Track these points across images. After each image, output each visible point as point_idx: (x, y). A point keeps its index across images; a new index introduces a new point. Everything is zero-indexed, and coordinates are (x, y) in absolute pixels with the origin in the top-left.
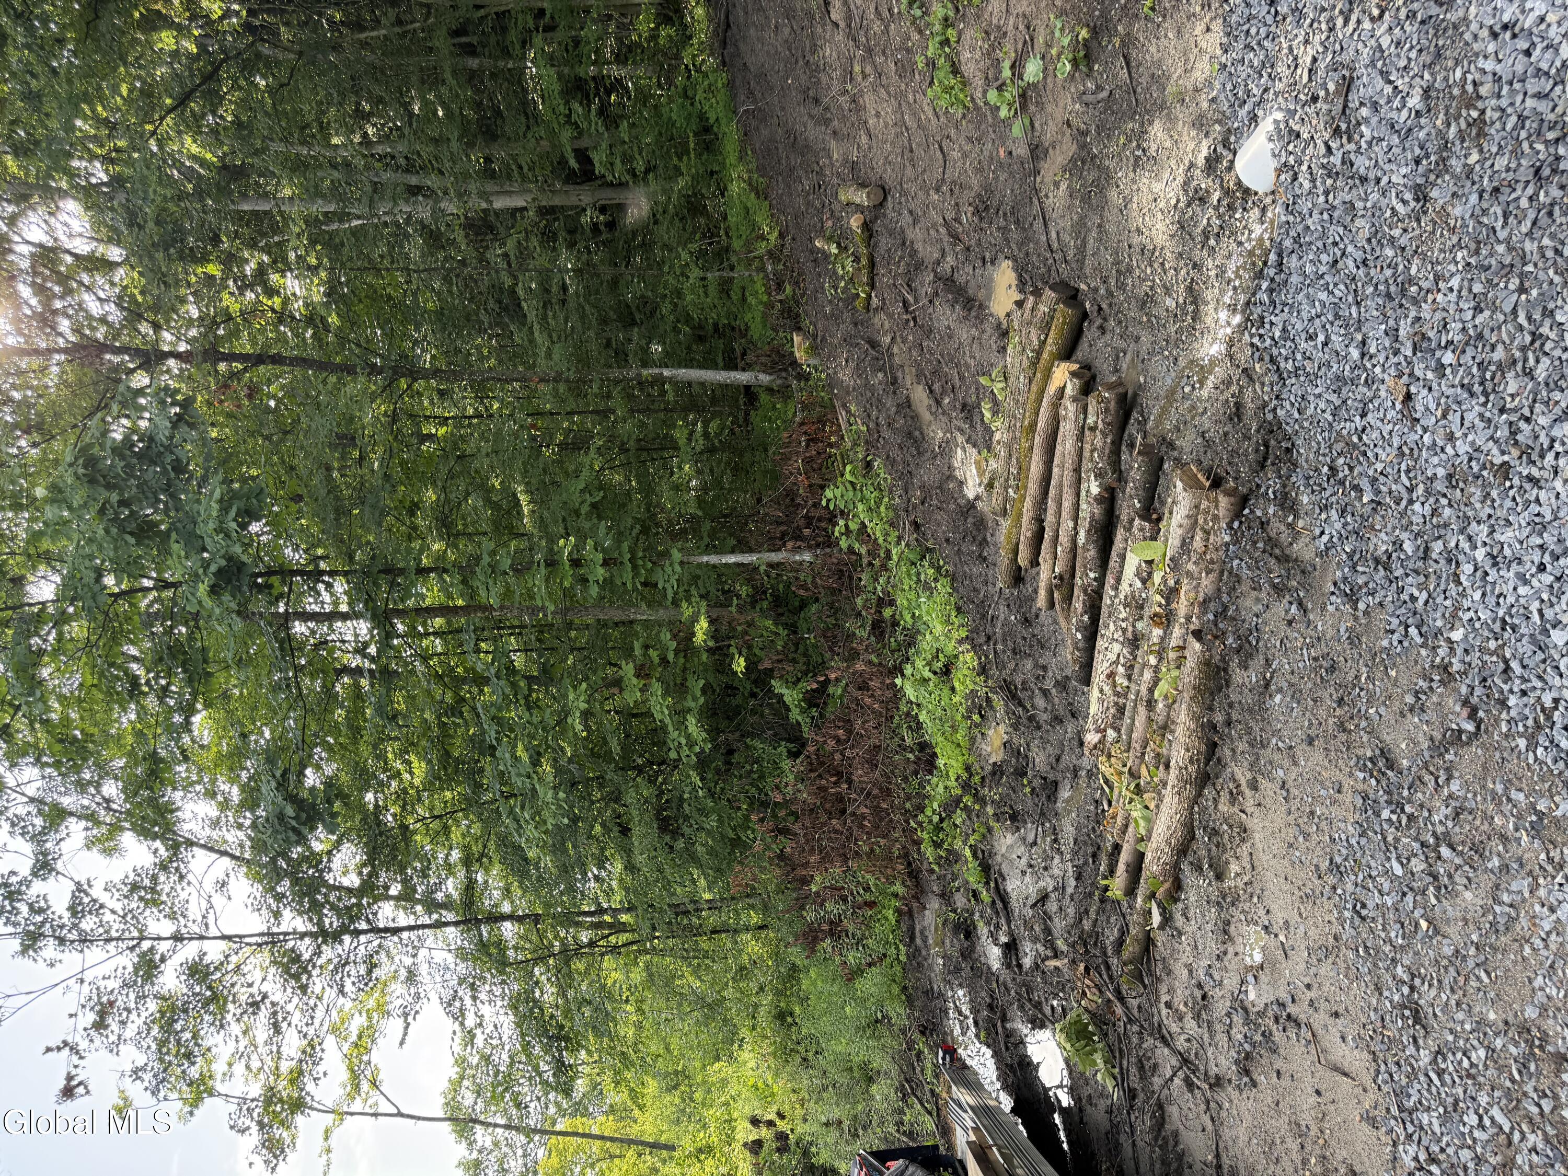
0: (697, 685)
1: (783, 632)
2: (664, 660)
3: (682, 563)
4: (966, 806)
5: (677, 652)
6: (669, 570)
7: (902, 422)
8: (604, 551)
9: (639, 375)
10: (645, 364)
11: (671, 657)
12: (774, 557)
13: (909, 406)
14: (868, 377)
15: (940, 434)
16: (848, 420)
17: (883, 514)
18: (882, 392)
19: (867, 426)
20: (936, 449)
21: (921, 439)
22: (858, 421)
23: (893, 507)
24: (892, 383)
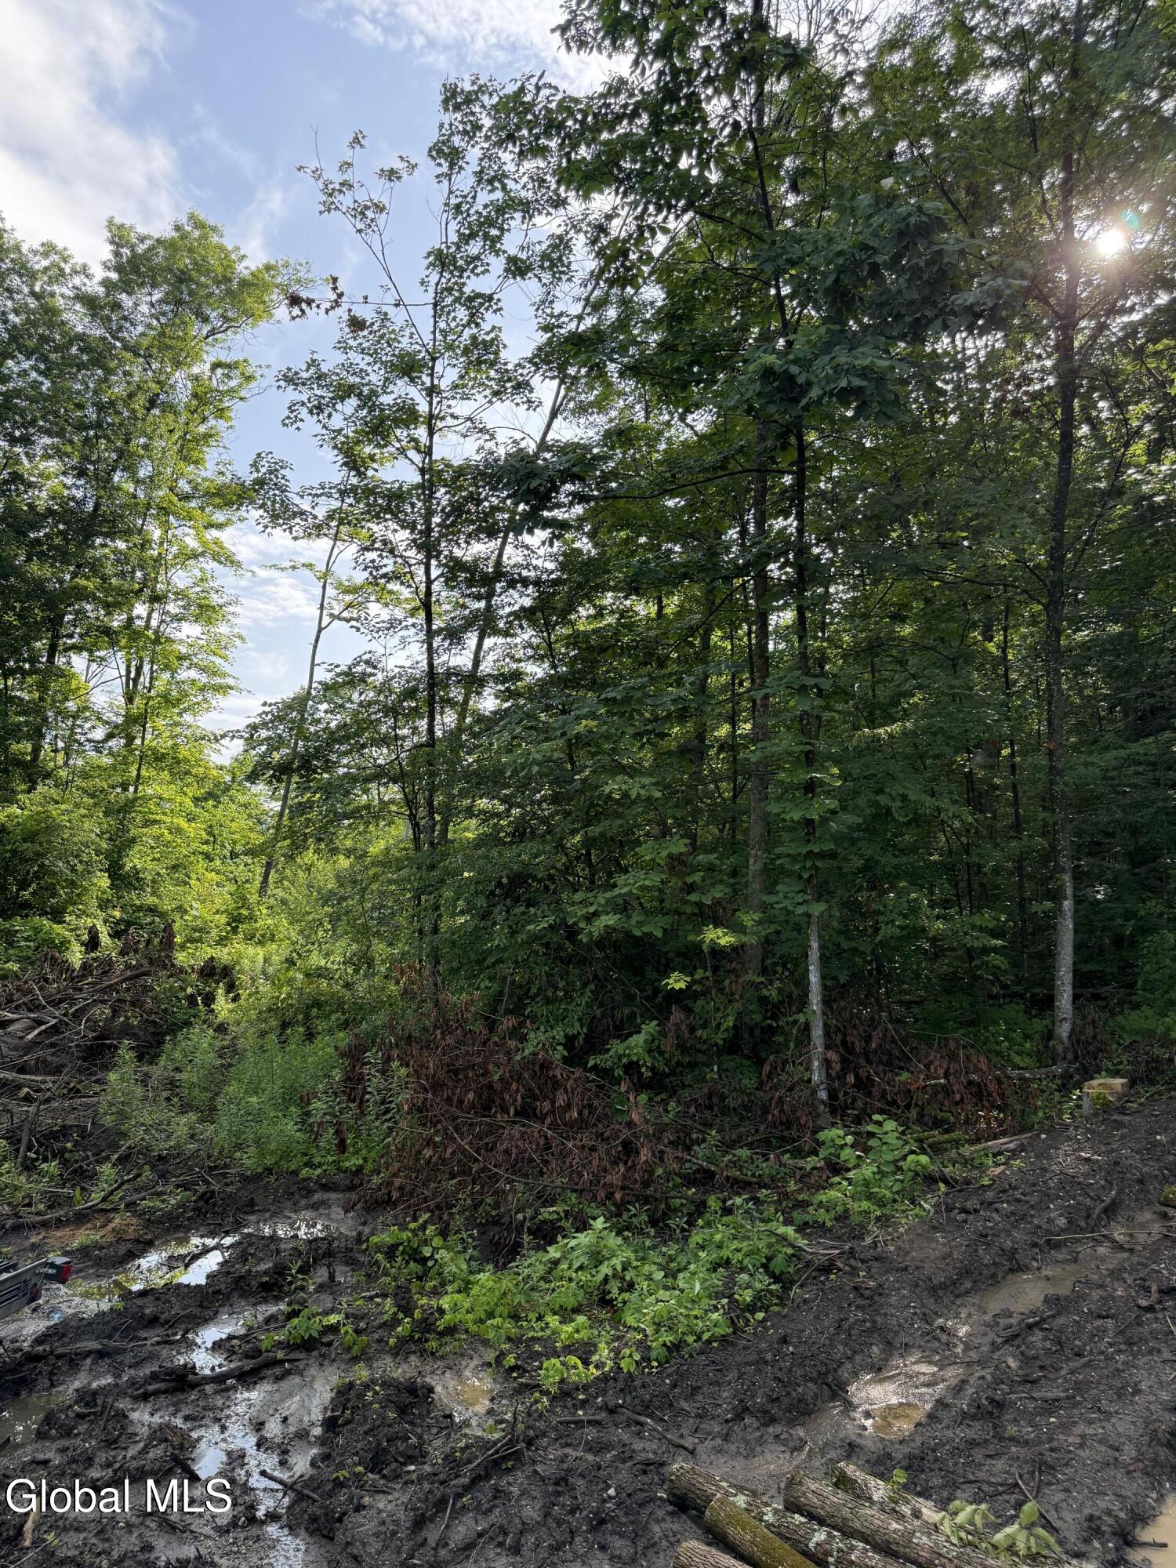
0: (655, 929)
1: (719, 1038)
2: (691, 888)
3: (808, 915)
4: (399, 1322)
5: (699, 904)
6: (800, 898)
7: (987, 1259)
8: (824, 820)
9: (1063, 870)
10: (1078, 876)
11: (694, 897)
12: (817, 1033)
13: (1011, 1270)
14: (1061, 1198)
15: (963, 1331)
16: (1000, 1153)
17: (856, 1205)
18: (1036, 1221)
19: (989, 1186)
20: (940, 1321)
21: (957, 1292)
22: (999, 1170)
23: (861, 1226)
24: (1048, 1242)
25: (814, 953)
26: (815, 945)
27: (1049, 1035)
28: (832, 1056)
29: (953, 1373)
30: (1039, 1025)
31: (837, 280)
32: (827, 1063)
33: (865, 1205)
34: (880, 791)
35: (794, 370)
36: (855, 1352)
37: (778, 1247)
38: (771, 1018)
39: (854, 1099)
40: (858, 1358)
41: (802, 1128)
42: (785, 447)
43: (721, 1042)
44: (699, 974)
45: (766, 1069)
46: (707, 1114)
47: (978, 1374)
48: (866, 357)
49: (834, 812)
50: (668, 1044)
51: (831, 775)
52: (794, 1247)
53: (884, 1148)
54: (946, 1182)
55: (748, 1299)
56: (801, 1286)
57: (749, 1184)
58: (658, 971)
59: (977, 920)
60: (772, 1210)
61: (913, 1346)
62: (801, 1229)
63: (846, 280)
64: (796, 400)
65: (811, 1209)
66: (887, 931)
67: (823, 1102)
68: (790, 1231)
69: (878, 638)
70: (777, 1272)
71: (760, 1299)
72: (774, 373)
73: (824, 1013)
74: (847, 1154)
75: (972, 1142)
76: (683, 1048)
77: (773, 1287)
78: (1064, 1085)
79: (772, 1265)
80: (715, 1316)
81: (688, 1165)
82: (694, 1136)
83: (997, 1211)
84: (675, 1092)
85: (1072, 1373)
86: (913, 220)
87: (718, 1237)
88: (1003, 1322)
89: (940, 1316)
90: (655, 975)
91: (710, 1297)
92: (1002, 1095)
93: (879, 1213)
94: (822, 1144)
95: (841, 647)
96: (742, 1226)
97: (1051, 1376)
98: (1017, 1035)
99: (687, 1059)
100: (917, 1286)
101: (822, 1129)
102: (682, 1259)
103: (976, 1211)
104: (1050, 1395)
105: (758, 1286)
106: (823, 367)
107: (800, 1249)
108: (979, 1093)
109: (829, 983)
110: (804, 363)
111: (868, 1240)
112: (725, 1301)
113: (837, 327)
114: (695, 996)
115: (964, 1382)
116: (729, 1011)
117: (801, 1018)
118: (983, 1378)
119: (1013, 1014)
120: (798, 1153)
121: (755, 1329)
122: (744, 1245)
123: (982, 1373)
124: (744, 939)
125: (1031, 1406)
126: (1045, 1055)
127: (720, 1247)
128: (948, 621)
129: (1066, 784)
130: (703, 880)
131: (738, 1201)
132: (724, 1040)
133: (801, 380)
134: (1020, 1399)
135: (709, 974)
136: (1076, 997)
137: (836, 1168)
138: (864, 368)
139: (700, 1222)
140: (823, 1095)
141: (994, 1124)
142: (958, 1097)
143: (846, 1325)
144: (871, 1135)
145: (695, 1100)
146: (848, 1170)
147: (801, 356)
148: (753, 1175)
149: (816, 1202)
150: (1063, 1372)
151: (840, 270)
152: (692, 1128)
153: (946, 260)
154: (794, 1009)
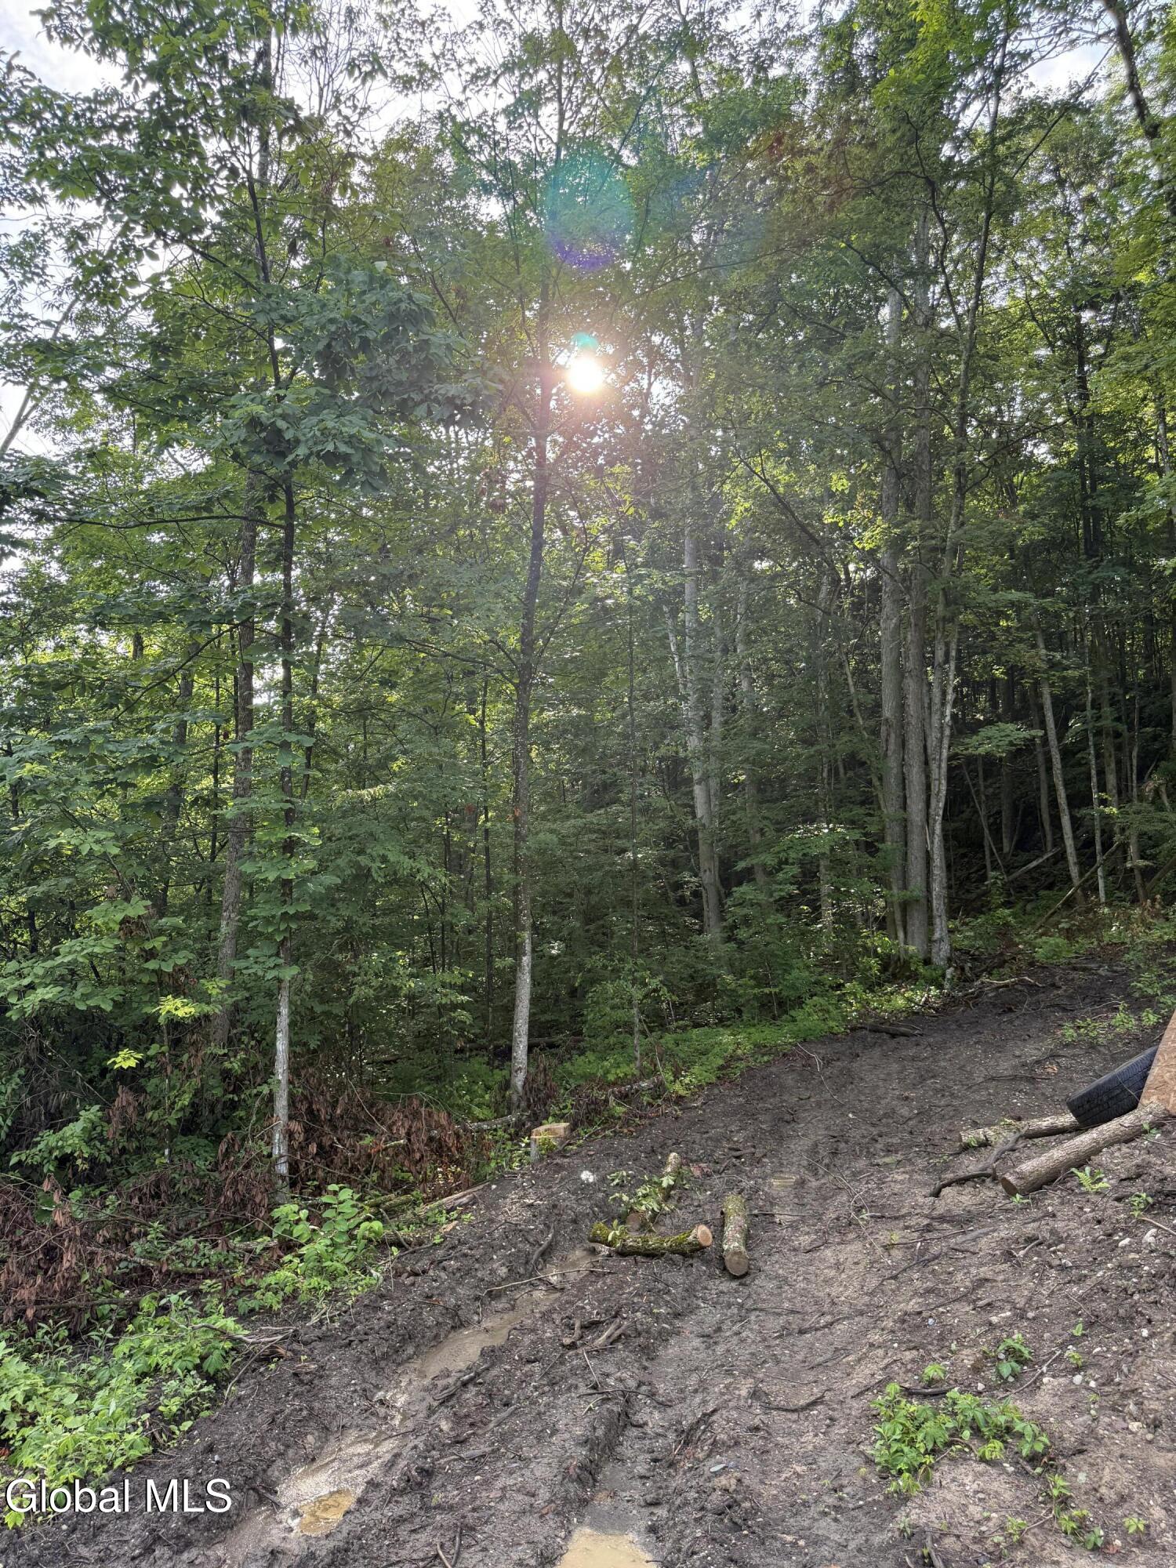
0: (104, 1001)
1: (172, 1119)
2: (151, 955)
3: (280, 981)
5: (158, 973)
6: (271, 962)
7: (431, 1321)
8: (302, 881)
9: (523, 929)
10: (536, 933)
12: (281, 1104)
13: (453, 1328)
14: (504, 1248)
15: (401, 1400)
16: (453, 1209)
17: (306, 1282)
18: (479, 1274)
19: (440, 1244)
20: (380, 1395)
21: (399, 1360)
22: (450, 1227)
23: (310, 1304)
24: (490, 1293)
25: (283, 1021)
26: (284, 1011)
27: (507, 1085)
28: (295, 1126)
29: (387, 1448)
30: (498, 1075)
31: (329, 346)
32: (290, 1135)
33: (315, 1281)
34: (361, 852)
35: (281, 424)
36: (288, 1447)
37: (216, 1343)
38: (233, 1092)
39: (315, 1169)
40: (291, 1452)
41: (257, 1206)
42: (272, 499)
43: (173, 1123)
44: (154, 1050)
45: (223, 1147)
46: (153, 1205)
47: (411, 1445)
48: (354, 425)
49: (314, 873)
50: (110, 1131)
51: (310, 836)
52: (232, 1339)
53: (339, 1218)
54: (399, 1245)
55: (174, 1409)
56: (239, 1382)
57: (193, 1275)
58: (107, 1047)
59: (447, 978)
60: (215, 1301)
61: (350, 1427)
62: (244, 1318)
63: (337, 347)
64: (282, 455)
65: (258, 1294)
66: (361, 992)
67: (283, 1177)
68: (230, 1323)
69: (368, 701)
70: (211, 1371)
71: (189, 1406)
72: (261, 424)
73: (290, 1082)
74: (302, 1230)
75: (427, 1201)
76: (130, 1133)
77: (205, 1389)
78: (517, 1134)
79: (206, 1365)
80: (130, 1437)
81: (122, 1265)
82: (135, 1230)
83: (444, 1269)
84: (117, 1183)
85: (499, 1425)
86: (403, 306)
87: (147, 1343)
88: (441, 1383)
89: (380, 1389)
90: (103, 1052)
91: (130, 1415)
92: (460, 1149)
93: (329, 1288)
94: (274, 1222)
95: (330, 707)
96: (176, 1326)
97: (480, 1432)
98: (479, 1088)
99: (135, 1144)
100: (359, 1360)
101: (278, 1205)
102: (104, 1374)
103: (424, 1272)
104: (478, 1452)
105: (188, 1391)
106: (309, 428)
107: (241, 1340)
108: (439, 1149)
109: (298, 1049)
110: (293, 420)
111: (315, 1319)
112: (146, 1416)
113: (327, 391)
114: (150, 1074)
115: (397, 1456)
116: (185, 1088)
117: (265, 1090)
118: (415, 1447)
119: (477, 1066)
120: (252, 1234)
121: (179, 1442)
122: (177, 1347)
123: (416, 1442)
124: (207, 1009)
125: (458, 1467)
126: (502, 1107)
127: (148, 1354)
128: (435, 691)
129: (528, 848)
130: (165, 945)
131: (174, 1298)
132: (179, 1120)
133: (288, 435)
134: (448, 1463)
135: (165, 1048)
136: (530, 1048)
137: (289, 1246)
138: (351, 436)
139: (130, 1327)
140: (283, 1169)
141: (451, 1179)
142: (418, 1156)
143: (280, 1418)
144: (328, 1205)
145: (140, 1190)
146: (302, 1246)
147: (290, 412)
148: (199, 1266)
149: (263, 1285)
150: (492, 1425)
151: (333, 337)
152: (133, 1222)
153: (433, 351)
154: (259, 1080)
